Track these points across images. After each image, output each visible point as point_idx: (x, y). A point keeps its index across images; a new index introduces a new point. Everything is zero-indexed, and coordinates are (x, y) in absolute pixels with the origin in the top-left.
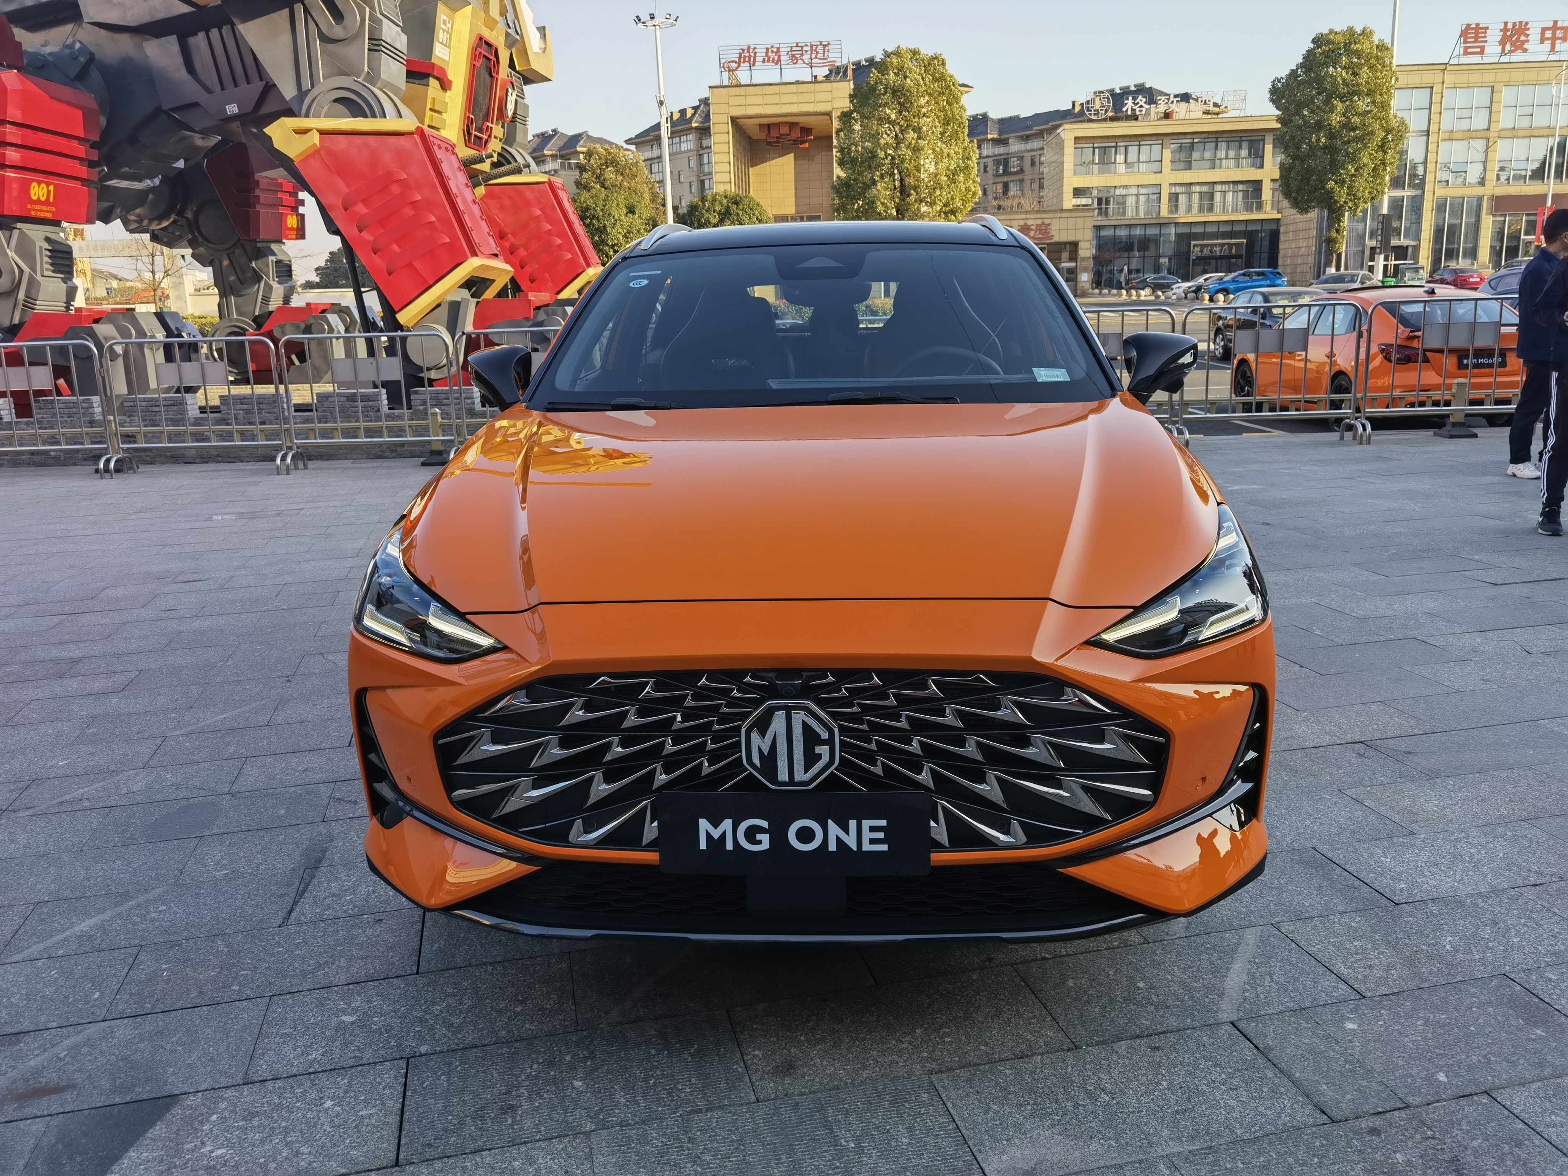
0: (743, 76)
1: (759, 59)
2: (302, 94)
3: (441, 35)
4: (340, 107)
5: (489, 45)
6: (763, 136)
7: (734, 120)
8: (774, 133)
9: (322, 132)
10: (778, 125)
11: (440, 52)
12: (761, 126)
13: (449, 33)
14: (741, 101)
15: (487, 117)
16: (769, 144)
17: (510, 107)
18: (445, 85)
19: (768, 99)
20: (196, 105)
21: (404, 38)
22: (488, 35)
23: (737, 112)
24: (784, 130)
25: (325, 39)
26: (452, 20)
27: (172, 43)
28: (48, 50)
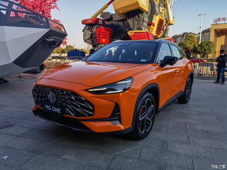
0: (218, 23)
1: (221, 20)
2: (133, 28)
3: (154, 19)
4: (137, 29)
5: (162, 20)
6: (220, 32)
7: (215, 30)
8: (222, 32)
9: (134, 32)
10: (223, 30)
11: (153, 21)
12: (220, 31)
13: (156, 19)
14: (217, 27)
15: (161, 30)
16: (221, 33)
17: (165, 29)
18: (154, 26)
19: (222, 26)
20: (124, 30)
21: (148, 20)
22: (162, 19)
23: (215, 28)
24: (224, 31)
25: (137, 21)
26: (156, 17)
27: (122, 22)
28: (109, 24)
